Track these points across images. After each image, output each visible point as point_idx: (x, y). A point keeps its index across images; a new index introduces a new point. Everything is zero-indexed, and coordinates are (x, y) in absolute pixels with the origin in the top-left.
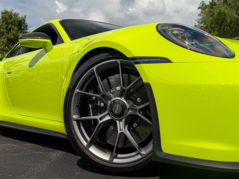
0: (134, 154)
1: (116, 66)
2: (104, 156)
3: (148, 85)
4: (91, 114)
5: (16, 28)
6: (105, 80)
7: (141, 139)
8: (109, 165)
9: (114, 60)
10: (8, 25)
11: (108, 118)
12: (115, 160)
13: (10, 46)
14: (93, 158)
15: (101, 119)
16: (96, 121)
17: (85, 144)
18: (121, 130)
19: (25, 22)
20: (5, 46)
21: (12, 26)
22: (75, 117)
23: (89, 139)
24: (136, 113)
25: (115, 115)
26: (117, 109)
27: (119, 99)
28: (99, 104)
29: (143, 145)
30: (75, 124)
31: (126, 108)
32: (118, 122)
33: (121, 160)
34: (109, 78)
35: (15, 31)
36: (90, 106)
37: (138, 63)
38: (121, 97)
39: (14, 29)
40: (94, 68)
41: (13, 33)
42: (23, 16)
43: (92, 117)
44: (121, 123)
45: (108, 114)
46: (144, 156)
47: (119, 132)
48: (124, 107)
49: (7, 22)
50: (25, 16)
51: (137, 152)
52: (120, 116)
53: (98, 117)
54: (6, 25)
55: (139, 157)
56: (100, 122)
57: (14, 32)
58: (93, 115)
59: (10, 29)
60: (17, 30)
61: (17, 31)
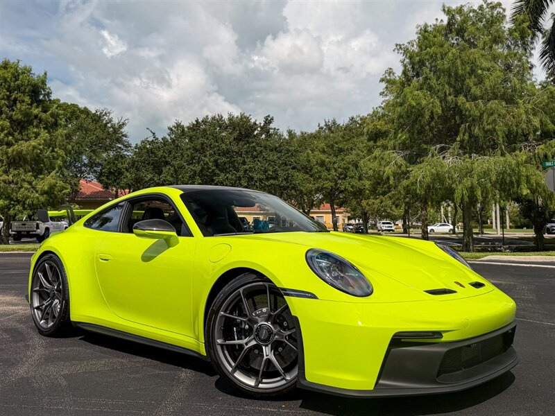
0: (279, 378)
1: (264, 288)
2: (250, 382)
3: (296, 319)
4: (236, 338)
5: (27, 99)
6: (251, 300)
7: (286, 363)
8: (254, 390)
9: (261, 283)
10: (10, 93)
11: (254, 343)
12: (261, 386)
13: (16, 133)
14: (238, 383)
15: (247, 344)
16: (241, 346)
17: (230, 369)
18: (267, 356)
19: (46, 85)
20: (6, 135)
21: (20, 94)
22: (219, 341)
23: (233, 364)
24: (282, 340)
25: (261, 340)
26: (264, 334)
27: (266, 323)
28: (243, 327)
29: (288, 370)
30: (219, 348)
31: (272, 333)
32: (264, 348)
33: (267, 385)
34: (255, 297)
35: (25, 104)
36: (235, 328)
37: (288, 295)
38: (267, 321)
39: (23, 101)
40: (241, 290)
41: (20, 109)
42: (42, 74)
43: (237, 342)
44: (267, 348)
45: (254, 338)
46: (288, 382)
47: (265, 357)
48: (270, 333)
49: (9, 86)
50: (45, 74)
51: (282, 377)
52: (266, 341)
53: (243, 341)
54: (8, 93)
55: (284, 382)
56: (246, 347)
57: (24, 107)
58: (238, 339)
59: (16, 100)
60: (29, 102)
61: (28, 104)
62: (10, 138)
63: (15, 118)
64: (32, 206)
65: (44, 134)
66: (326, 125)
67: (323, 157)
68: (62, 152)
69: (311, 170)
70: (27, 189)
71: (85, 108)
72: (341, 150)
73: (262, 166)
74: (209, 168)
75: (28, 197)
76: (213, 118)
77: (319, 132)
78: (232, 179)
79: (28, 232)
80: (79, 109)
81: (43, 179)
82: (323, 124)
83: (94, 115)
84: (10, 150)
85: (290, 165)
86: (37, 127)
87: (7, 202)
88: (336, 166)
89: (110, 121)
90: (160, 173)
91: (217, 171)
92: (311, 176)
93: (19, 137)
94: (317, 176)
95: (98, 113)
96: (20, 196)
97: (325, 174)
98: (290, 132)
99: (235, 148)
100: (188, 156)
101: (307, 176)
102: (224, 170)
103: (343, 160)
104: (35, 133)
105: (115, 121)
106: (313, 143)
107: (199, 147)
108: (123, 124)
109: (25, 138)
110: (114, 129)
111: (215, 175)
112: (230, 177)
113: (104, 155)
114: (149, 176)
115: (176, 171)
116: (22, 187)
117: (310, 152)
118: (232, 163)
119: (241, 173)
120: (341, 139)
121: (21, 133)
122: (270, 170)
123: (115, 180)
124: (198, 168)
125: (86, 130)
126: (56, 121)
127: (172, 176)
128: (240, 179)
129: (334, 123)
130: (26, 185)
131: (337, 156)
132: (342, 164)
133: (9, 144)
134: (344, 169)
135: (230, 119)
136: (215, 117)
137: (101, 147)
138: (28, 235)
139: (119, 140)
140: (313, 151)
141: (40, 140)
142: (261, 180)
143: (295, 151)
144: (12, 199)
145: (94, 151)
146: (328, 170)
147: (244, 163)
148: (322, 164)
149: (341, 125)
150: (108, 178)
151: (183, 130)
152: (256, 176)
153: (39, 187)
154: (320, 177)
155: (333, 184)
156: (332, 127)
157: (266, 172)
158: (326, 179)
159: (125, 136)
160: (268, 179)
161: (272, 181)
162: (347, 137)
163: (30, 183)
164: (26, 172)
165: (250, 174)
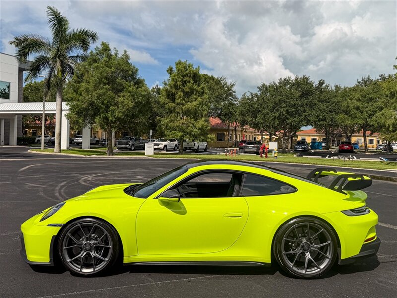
62: (183, 101)
63: (185, 91)
64: (194, 136)
65: (199, 99)
66: (363, 80)
67: (358, 104)
68: (206, 108)
69: (350, 112)
70: (191, 127)
71: (212, 76)
72: (371, 99)
73: (316, 113)
74: (283, 115)
75: (192, 131)
76: (285, 80)
77: (357, 86)
78: (297, 121)
79: (190, 147)
80: (208, 77)
81: (199, 122)
82: (360, 80)
83: (217, 80)
84: (184, 107)
85: (335, 111)
86: (196, 95)
87: (182, 133)
88: (367, 109)
89: (226, 84)
90: (256, 117)
91: (288, 117)
92: (350, 116)
93: (187, 100)
94: (354, 116)
95: (219, 79)
96: (188, 130)
97: (359, 115)
98: (337, 87)
99: (299, 103)
100: (271, 107)
101: (347, 116)
102: (292, 116)
103: (372, 105)
104: (195, 98)
105: (229, 84)
106: (352, 95)
107: (277, 101)
108: (233, 85)
109: (190, 101)
110: (228, 88)
111: (287, 118)
112: (296, 120)
113: (222, 103)
114: (250, 119)
115: (264, 116)
116: (189, 126)
117: (349, 101)
118: (298, 111)
119: (302, 118)
120: (372, 92)
121: (188, 98)
122: (320, 115)
123: (229, 118)
124: (277, 115)
125: (213, 90)
126: (204, 91)
127: (262, 119)
128: (302, 121)
129: (369, 79)
130: (191, 125)
131: (368, 103)
132: (371, 108)
133: (183, 105)
134: (373, 111)
135: (296, 80)
136: (286, 79)
137: (220, 99)
138: (190, 149)
139: (231, 95)
140: (351, 100)
141: (197, 102)
142: (315, 121)
143: (338, 102)
144: (185, 132)
145: (217, 102)
146: (362, 112)
147: (304, 111)
148: (358, 108)
149: (373, 80)
150: (225, 117)
151: (267, 88)
152: (312, 119)
153: (197, 126)
154: (356, 117)
155: (364, 122)
156: (366, 82)
157: (318, 117)
158: (360, 118)
159: (235, 92)
160: (319, 121)
161: (321, 122)
162: (376, 90)
163: (193, 124)
164: (191, 119)
165: (308, 118)
